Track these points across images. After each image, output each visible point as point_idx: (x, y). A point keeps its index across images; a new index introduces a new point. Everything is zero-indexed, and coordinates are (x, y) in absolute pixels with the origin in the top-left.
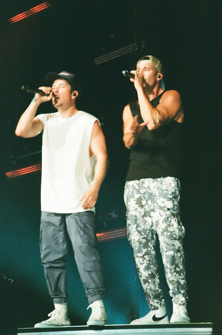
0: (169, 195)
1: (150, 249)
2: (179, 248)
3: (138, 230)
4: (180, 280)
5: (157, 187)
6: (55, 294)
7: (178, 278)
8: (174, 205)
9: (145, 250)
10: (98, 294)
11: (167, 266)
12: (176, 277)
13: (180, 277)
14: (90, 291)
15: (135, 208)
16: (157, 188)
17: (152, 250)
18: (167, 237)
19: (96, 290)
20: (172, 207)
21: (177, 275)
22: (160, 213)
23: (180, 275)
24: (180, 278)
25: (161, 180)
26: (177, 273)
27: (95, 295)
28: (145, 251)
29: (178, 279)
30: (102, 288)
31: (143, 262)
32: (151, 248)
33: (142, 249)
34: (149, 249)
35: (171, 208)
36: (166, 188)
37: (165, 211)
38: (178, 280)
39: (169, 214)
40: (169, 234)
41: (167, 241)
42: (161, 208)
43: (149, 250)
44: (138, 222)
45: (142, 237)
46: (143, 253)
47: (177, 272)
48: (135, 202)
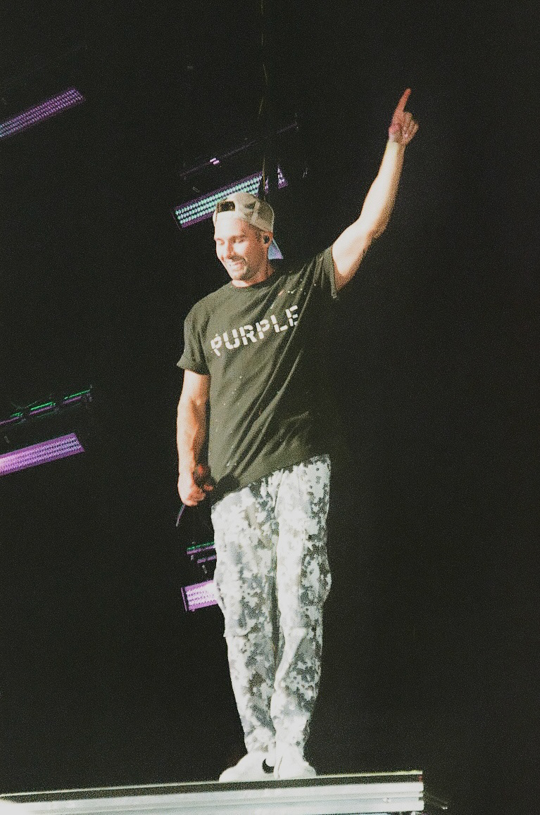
1: (264, 619)
2: (317, 621)
3: (243, 576)
4: (302, 690)
7: (300, 685)
8: (320, 529)
9: (251, 623)
12: (296, 682)
13: (303, 683)
15: (240, 528)
17: (266, 623)
20: (316, 533)
21: (299, 677)
23: (304, 678)
24: (303, 686)
26: (298, 674)
28: (253, 625)
29: (300, 687)
32: (266, 618)
33: (247, 619)
34: (261, 619)
38: (298, 689)
43: (260, 623)
44: (244, 560)
45: (252, 592)
46: (249, 629)
47: (300, 672)
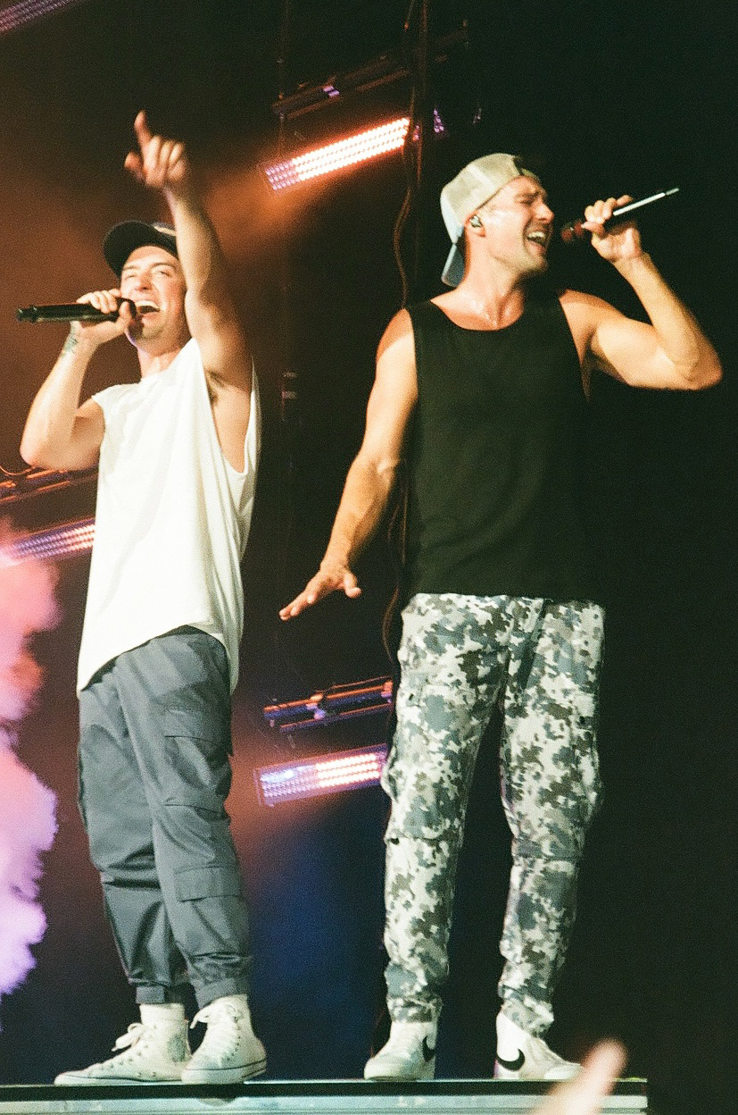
0: (589, 673)
5: (551, 636)
6: (136, 972)
10: (227, 976)
11: (542, 903)
14: (201, 965)
16: (551, 639)
18: (566, 812)
19: (220, 963)
20: (594, 716)
22: (547, 727)
25: (568, 613)
27: (217, 978)
30: (239, 954)
31: (433, 861)
35: (589, 717)
36: (584, 647)
37: (569, 723)
39: (579, 737)
40: (571, 803)
41: (560, 826)
42: (556, 710)
48: (461, 661)
